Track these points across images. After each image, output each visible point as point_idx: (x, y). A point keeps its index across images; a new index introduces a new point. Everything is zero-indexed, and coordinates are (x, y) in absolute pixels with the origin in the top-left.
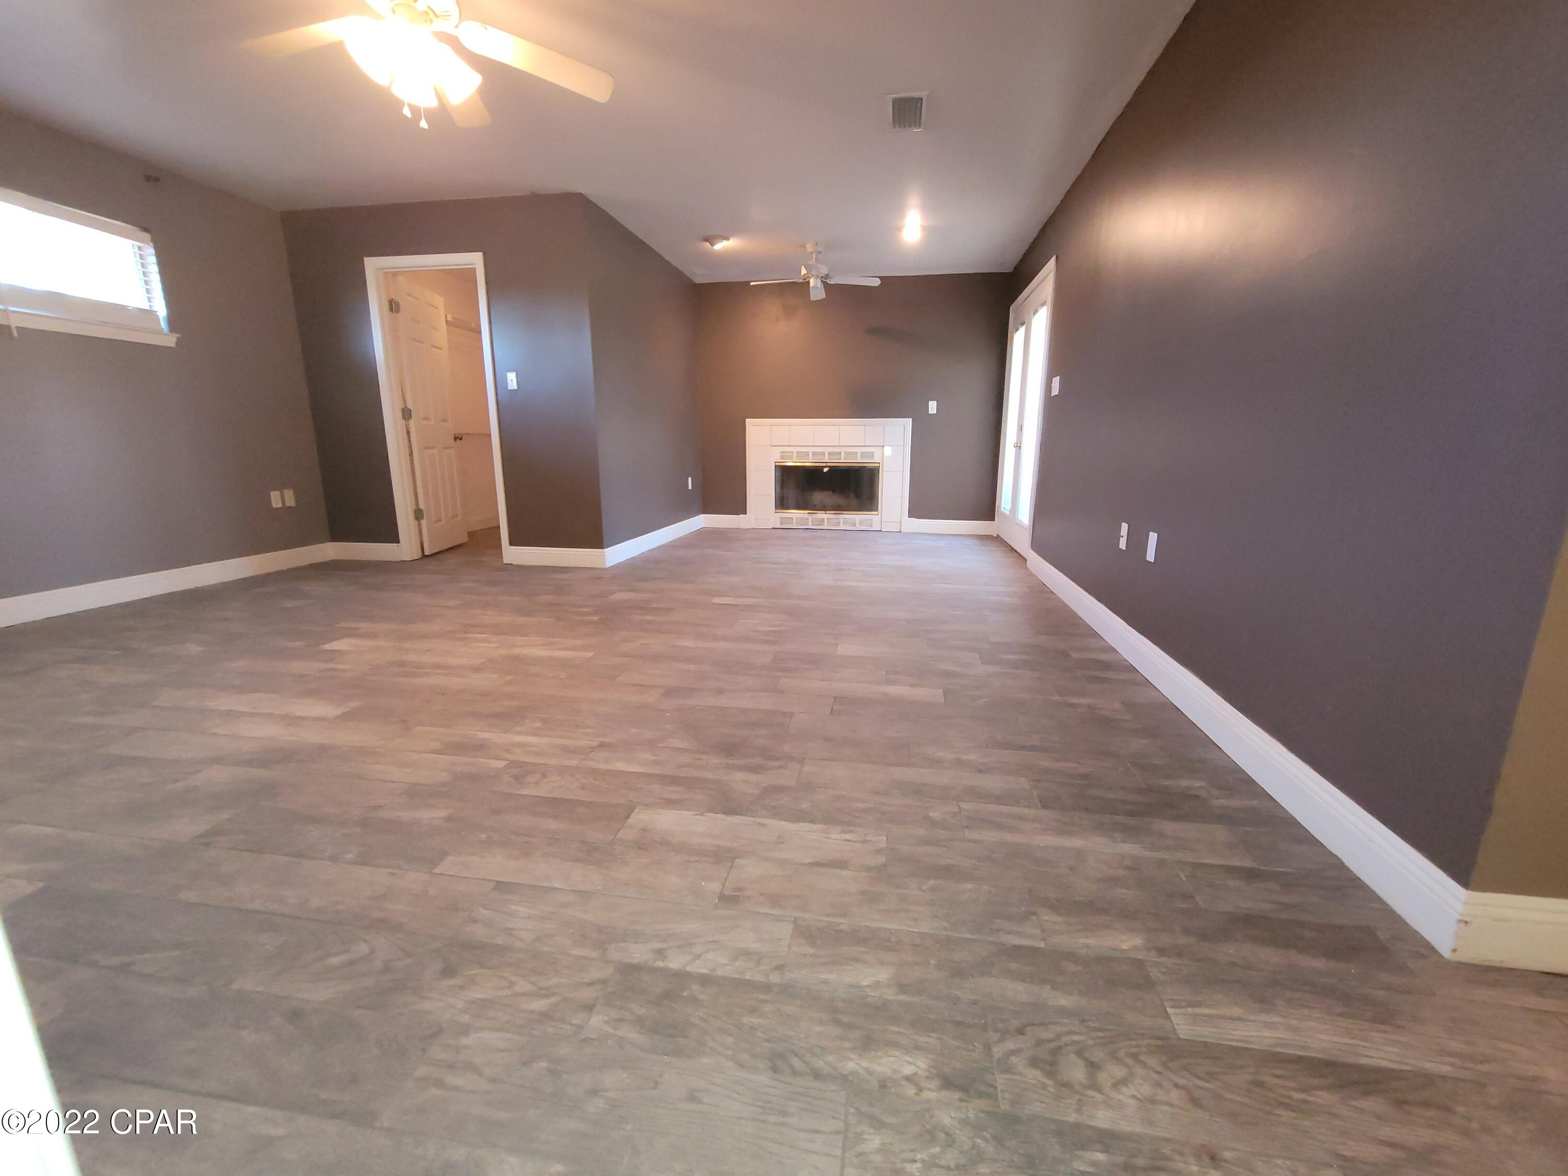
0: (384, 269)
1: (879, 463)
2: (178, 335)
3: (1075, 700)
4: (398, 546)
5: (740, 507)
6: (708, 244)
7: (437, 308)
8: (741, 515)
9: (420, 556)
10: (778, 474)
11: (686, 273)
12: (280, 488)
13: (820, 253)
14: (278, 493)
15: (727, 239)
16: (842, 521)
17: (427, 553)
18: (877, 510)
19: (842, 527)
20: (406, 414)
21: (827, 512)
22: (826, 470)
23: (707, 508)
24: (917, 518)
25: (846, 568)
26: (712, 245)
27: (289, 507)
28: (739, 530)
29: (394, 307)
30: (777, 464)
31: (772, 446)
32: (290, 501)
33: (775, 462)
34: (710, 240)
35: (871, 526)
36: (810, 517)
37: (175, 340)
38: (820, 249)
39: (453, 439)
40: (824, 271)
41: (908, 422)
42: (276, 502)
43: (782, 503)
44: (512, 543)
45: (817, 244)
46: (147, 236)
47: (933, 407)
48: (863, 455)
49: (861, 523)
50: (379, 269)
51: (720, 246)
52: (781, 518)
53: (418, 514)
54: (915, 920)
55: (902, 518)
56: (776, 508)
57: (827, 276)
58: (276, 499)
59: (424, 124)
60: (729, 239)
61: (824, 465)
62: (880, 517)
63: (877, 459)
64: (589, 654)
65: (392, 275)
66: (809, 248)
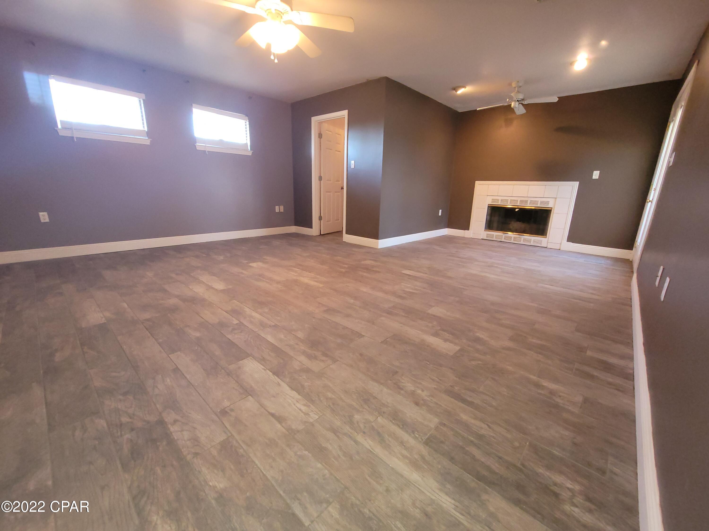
0: (317, 121)
1: (552, 208)
2: (252, 151)
3: (545, 383)
4: (312, 230)
5: (466, 226)
6: (454, 92)
7: (340, 135)
8: (466, 231)
9: (319, 234)
10: (489, 211)
11: (453, 108)
12: (279, 206)
13: (520, 87)
14: (278, 207)
15: (464, 87)
16: (522, 239)
17: (322, 233)
18: (546, 235)
19: (522, 242)
20: (320, 178)
21: (514, 233)
22: (517, 210)
23: (450, 225)
24: (573, 242)
25: (496, 265)
26: (456, 92)
27: (281, 212)
28: (463, 238)
29: (320, 136)
30: (489, 205)
31: (487, 196)
32: (282, 210)
33: (489, 204)
34: (455, 89)
35: (541, 244)
36: (504, 235)
37: (251, 153)
38: (520, 85)
39: (341, 189)
40: (521, 97)
41: (576, 185)
42: (277, 210)
43: (489, 226)
44: (347, 233)
45: (518, 82)
46: (247, 118)
47: (596, 175)
48: (542, 203)
49: (534, 241)
50: (316, 121)
51: (461, 91)
52: (487, 234)
53: (320, 218)
54: (272, 467)
55: (563, 241)
56: (485, 229)
57: (523, 100)
58: (277, 209)
59: (276, 61)
60: (466, 87)
61: (517, 207)
62: (547, 239)
63: (550, 205)
64: (321, 285)
65: (320, 123)
66: (514, 85)
